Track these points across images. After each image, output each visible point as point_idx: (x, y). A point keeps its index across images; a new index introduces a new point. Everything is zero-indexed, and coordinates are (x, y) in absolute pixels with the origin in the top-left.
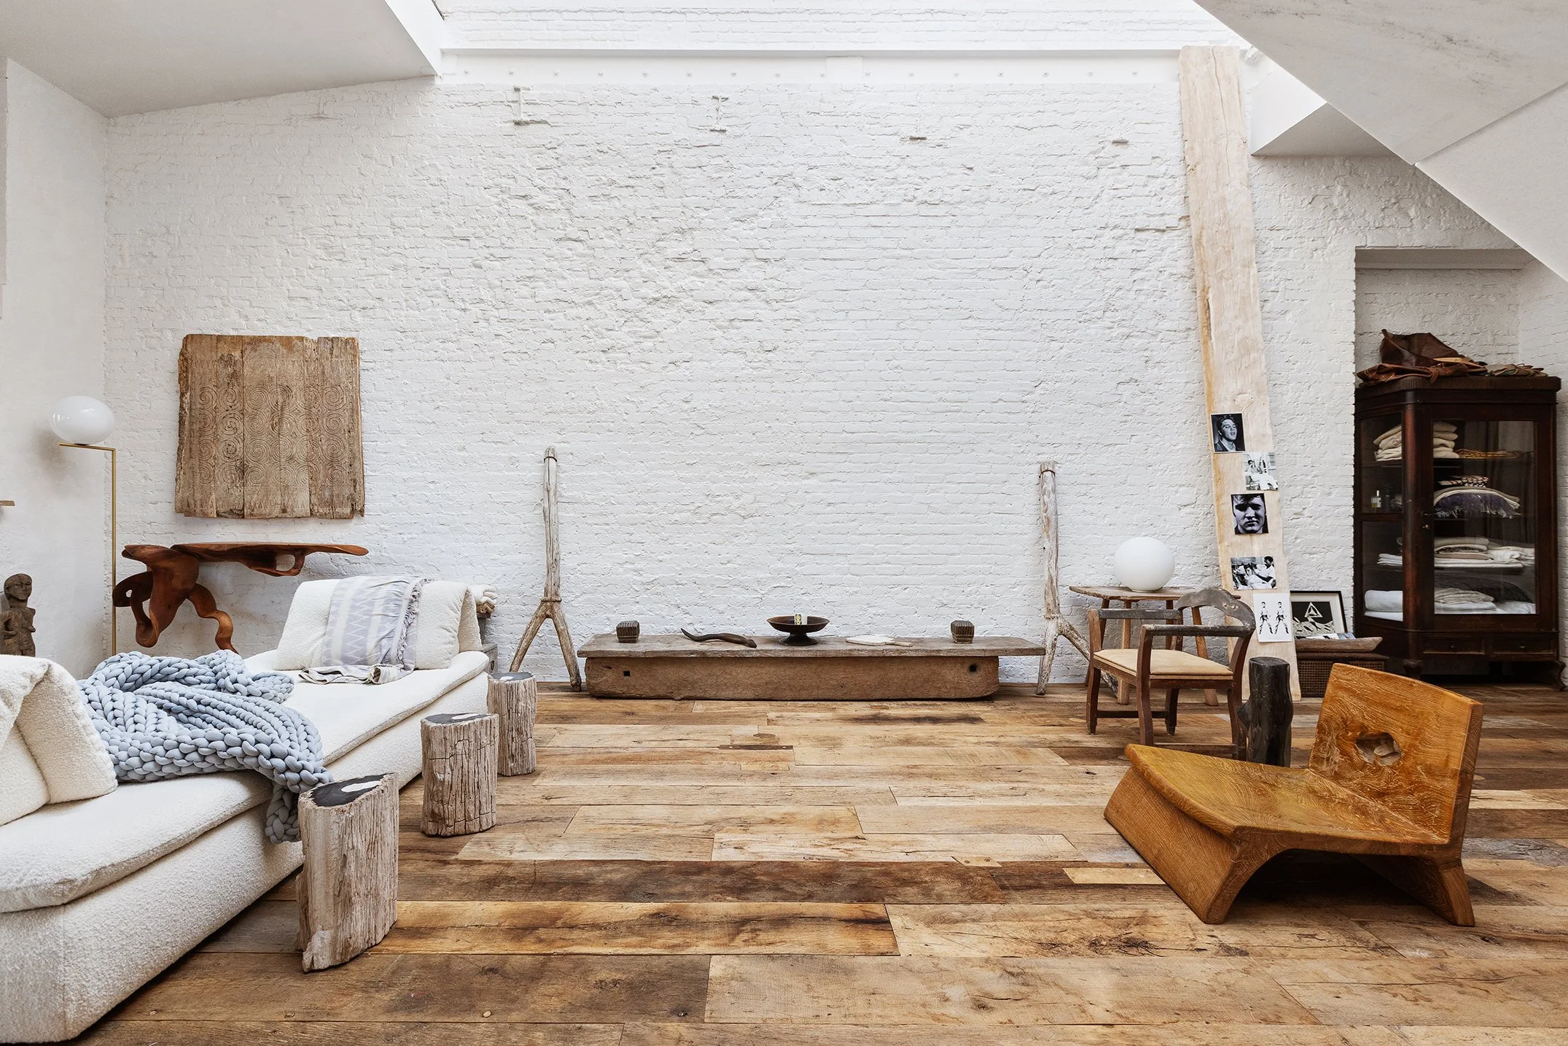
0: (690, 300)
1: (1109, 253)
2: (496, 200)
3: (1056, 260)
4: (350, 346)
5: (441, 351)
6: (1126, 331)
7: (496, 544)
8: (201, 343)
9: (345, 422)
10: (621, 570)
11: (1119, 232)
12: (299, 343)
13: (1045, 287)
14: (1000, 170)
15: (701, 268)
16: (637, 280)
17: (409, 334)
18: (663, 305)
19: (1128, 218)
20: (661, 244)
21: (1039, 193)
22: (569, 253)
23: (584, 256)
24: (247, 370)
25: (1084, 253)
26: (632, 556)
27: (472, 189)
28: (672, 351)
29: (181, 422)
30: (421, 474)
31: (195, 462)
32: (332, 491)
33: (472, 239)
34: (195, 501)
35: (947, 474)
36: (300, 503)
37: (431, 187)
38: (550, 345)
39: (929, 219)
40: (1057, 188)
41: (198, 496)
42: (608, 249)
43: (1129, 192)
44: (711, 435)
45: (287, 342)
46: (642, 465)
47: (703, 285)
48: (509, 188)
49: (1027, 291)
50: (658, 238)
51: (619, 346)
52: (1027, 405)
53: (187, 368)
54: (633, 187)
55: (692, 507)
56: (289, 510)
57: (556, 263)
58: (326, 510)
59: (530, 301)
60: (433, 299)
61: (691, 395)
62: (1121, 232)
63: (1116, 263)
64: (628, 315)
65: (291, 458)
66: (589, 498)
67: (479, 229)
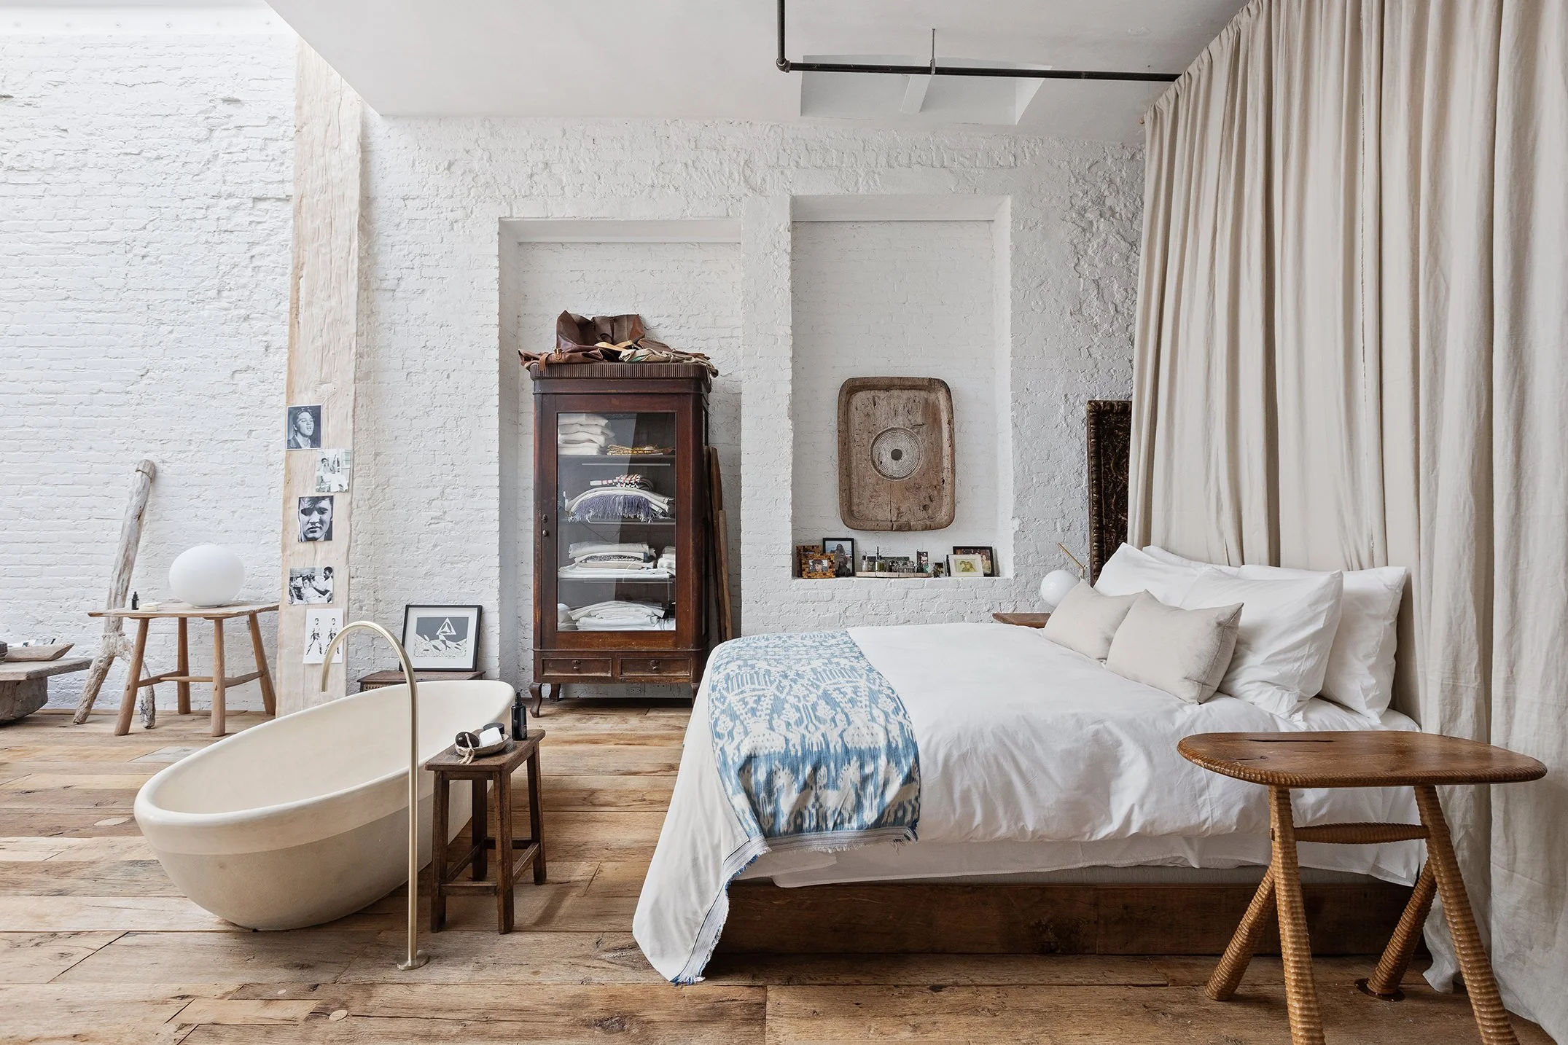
1: (224, 225)
3: (163, 232)
6: (243, 312)
11: (234, 201)
13: (152, 264)
14: (98, 133)
19: (243, 187)
21: (144, 158)
25: (194, 225)
35: (42, 474)
39: (20, 188)
40: (163, 152)
43: (243, 156)
49: (131, 268)
52: (131, 396)
62: (237, 201)
63: (232, 236)
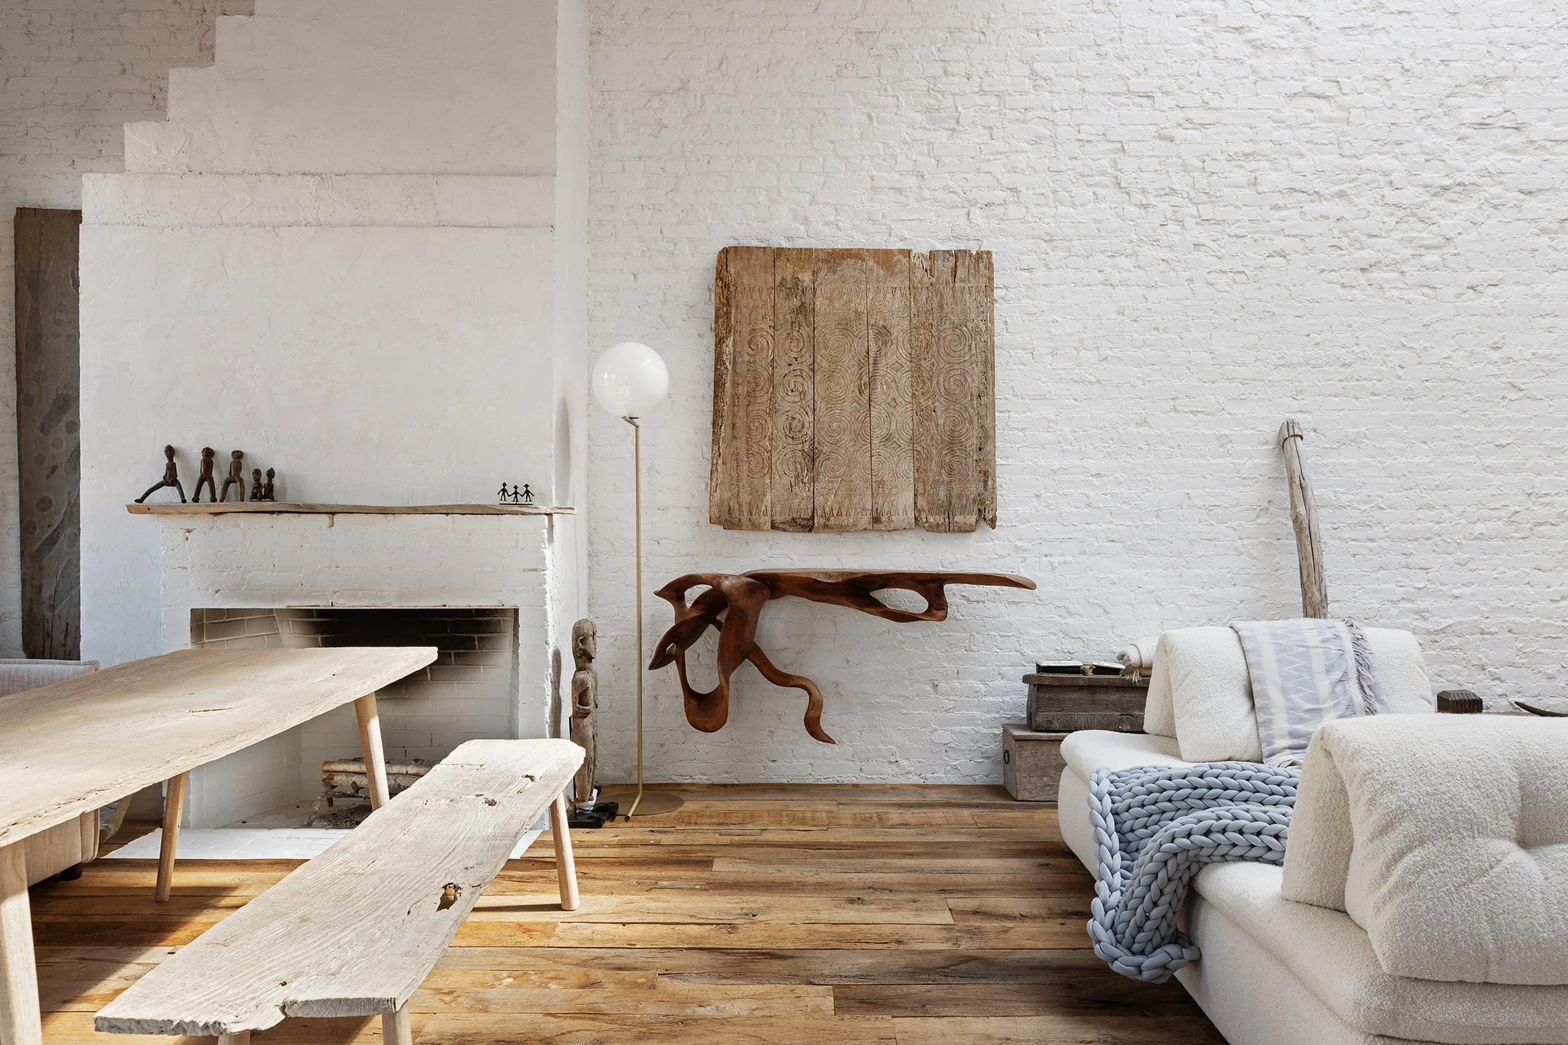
0: (1498, 190)
2: (1194, 35)
4: (982, 260)
5: (1108, 270)
7: (1197, 571)
8: (749, 259)
9: (974, 383)
10: (1394, 612)
12: (904, 260)
15: (1515, 139)
16: (1417, 159)
17: (1058, 244)
18: (1454, 197)
20: (1451, 101)
22: (1309, 116)
23: (1331, 120)
24: (820, 303)
26: (1412, 590)
27: (1158, 17)
28: (1471, 269)
29: (718, 384)
30: (1078, 463)
31: (741, 444)
32: (950, 490)
33: (1158, 95)
34: (740, 505)
36: (901, 508)
37: (1093, 16)
38: (1279, 259)
41: (745, 497)
42: (1372, 109)
44: (1534, 399)
45: (885, 258)
46: (1425, 446)
47: (1519, 166)
48: (1216, 16)
50: (1449, 92)
51: (1388, 261)
53: (727, 299)
54: (1409, 13)
55: (1503, 513)
56: (884, 518)
57: (1287, 132)
58: (940, 519)
59: (1247, 191)
60: (1097, 189)
61: (1503, 338)
64: (1401, 213)
65: (887, 439)
66: (1344, 499)
67: (1168, 79)
